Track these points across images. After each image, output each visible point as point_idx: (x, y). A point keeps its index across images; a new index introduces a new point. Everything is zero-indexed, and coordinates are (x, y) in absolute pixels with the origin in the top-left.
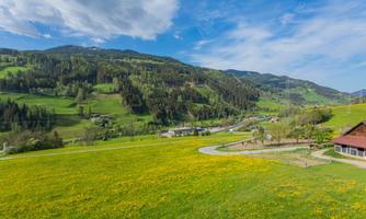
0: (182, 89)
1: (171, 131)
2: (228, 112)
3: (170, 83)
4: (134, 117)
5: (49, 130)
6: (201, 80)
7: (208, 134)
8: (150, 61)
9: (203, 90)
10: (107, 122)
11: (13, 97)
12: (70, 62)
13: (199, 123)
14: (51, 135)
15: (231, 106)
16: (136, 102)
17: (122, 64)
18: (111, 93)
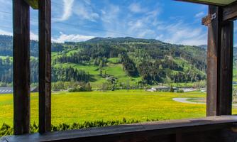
0: (162, 60)
1: (153, 88)
2: (200, 78)
3: (154, 57)
4: (130, 78)
5: (86, 82)
6: (177, 54)
7: (182, 92)
8: (141, 43)
9: (179, 61)
10: (114, 80)
11: (72, 65)
12: (97, 46)
13: (175, 84)
14: (87, 85)
15: (203, 73)
16: (131, 69)
17: (124, 46)
18: (117, 63)
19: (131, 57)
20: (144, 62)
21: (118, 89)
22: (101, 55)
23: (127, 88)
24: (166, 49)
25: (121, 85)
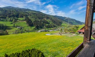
0: (43, 20)
1: (40, 31)
2: (54, 26)
3: (39, 18)
4: (29, 27)
6: (48, 18)
8: (34, 12)
10: (22, 28)
12: (10, 11)
13: (47, 29)
15: (55, 25)
16: (30, 23)
18: (23, 21)
19: (30, 18)
20: (36, 20)
21: (24, 32)
22: (13, 16)
23: (28, 31)
24: (44, 16)
25: (25, 31)
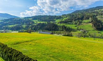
5: (70, 32)
10: (85, 32)
11: (64, 24)
18: (88, 23)
